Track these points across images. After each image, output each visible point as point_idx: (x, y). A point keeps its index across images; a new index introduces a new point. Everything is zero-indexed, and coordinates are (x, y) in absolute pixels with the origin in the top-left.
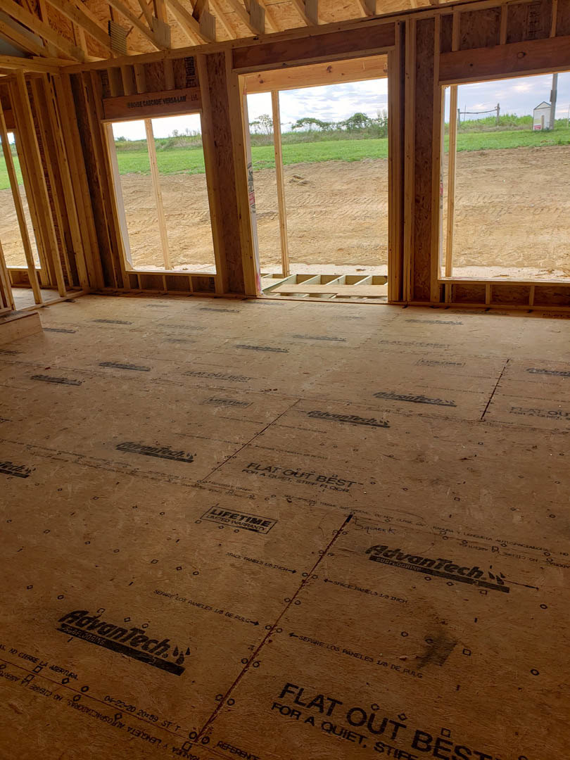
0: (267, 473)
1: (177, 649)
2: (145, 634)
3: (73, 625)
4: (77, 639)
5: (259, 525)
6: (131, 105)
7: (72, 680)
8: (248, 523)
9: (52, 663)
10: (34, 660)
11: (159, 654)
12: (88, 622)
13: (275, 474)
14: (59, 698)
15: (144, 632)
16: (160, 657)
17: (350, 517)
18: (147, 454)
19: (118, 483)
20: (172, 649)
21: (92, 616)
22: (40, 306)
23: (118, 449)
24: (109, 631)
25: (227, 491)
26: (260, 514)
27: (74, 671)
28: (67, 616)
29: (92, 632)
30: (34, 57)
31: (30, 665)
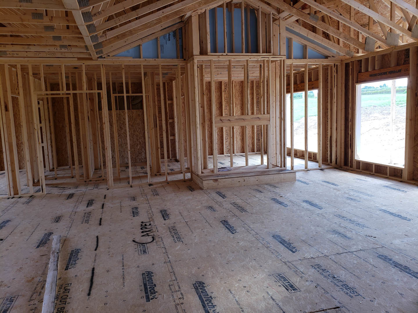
0: (321, 271)
1: (215, 310)
2: (212, 300)
3: (197, 285)
4: (194, 289)
5: (291, 289)
6: (371, 76)
7: (182, 299)
8: (288, 285)
9: (182, 292)
10: (179, 288)
11: (209, 308)
12: (202, 287)
13: (324, 273)
14: (174, 301)
15: (213, 299)
16: (209, 309)
17: (338, 307)
18: (281, 243)
19: (259, 249)
20: (214, 309)
21: (204, 286)
22: (306, 169)
23: (272, 236)
24: (204, 293)
25: (295, 270)
26: (297, 285)
27: (185, 297)
28: (198, 282)
29: (200, 290)
30: (329, 58)
31: (177, 288)
